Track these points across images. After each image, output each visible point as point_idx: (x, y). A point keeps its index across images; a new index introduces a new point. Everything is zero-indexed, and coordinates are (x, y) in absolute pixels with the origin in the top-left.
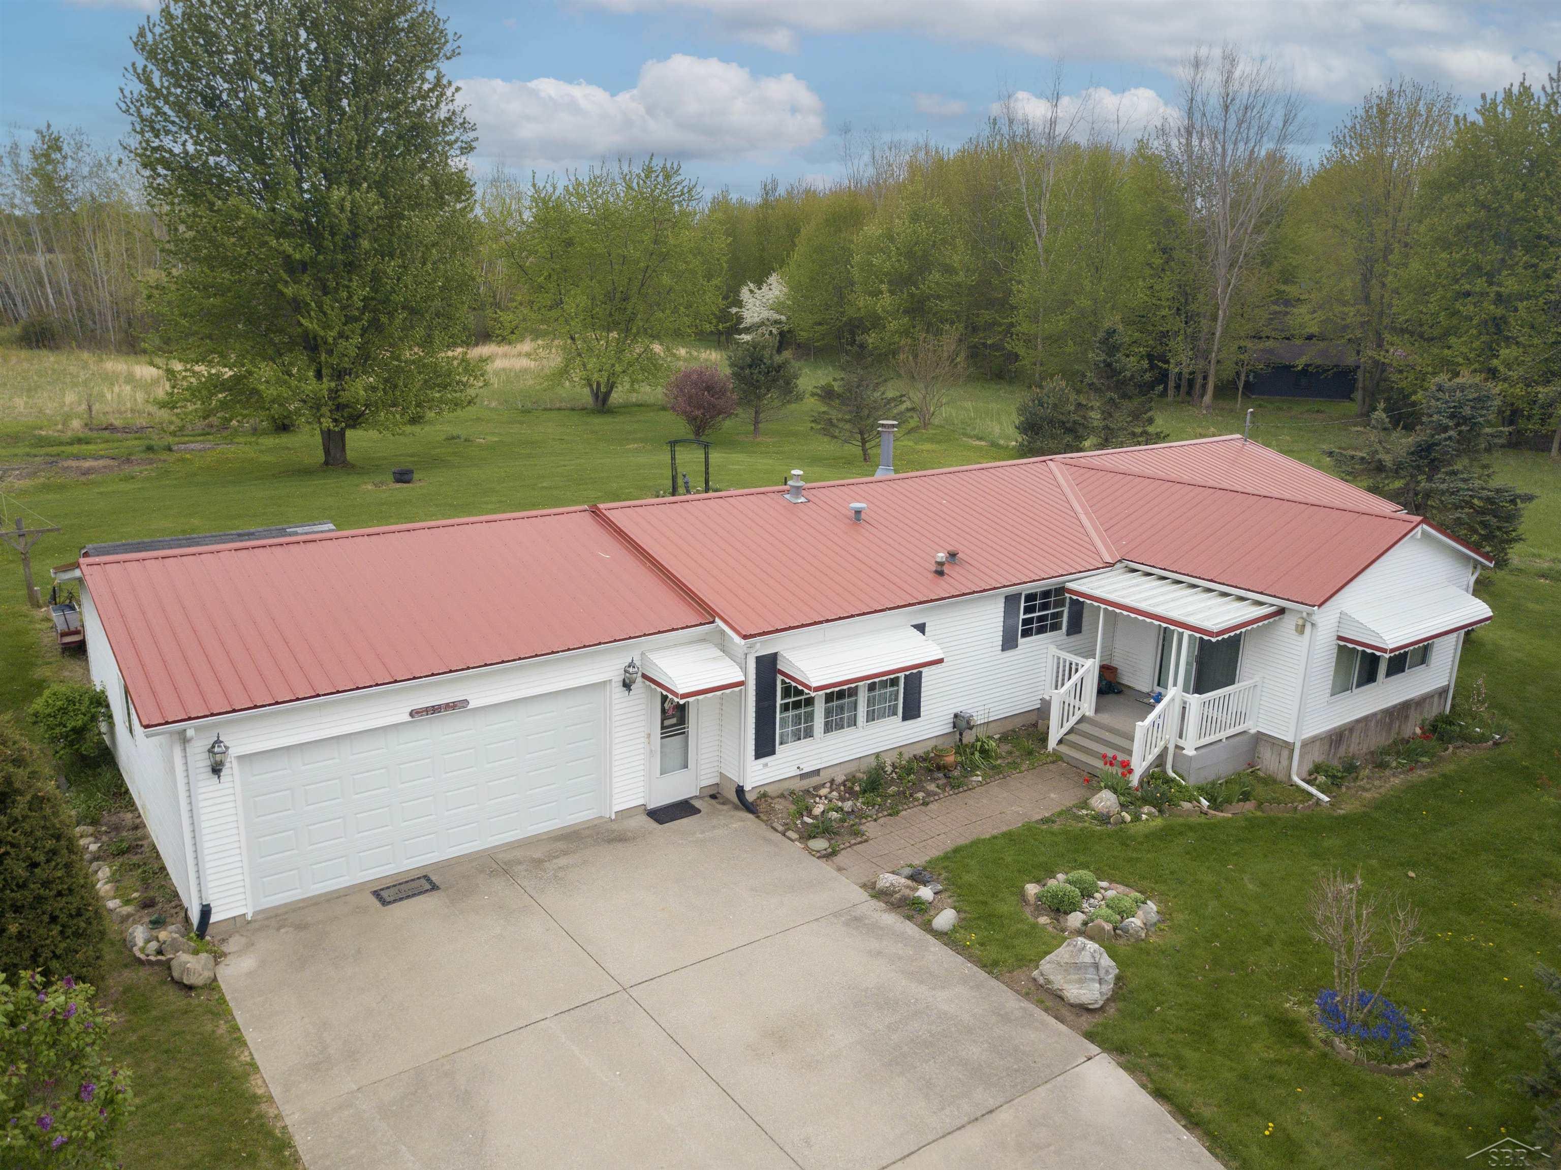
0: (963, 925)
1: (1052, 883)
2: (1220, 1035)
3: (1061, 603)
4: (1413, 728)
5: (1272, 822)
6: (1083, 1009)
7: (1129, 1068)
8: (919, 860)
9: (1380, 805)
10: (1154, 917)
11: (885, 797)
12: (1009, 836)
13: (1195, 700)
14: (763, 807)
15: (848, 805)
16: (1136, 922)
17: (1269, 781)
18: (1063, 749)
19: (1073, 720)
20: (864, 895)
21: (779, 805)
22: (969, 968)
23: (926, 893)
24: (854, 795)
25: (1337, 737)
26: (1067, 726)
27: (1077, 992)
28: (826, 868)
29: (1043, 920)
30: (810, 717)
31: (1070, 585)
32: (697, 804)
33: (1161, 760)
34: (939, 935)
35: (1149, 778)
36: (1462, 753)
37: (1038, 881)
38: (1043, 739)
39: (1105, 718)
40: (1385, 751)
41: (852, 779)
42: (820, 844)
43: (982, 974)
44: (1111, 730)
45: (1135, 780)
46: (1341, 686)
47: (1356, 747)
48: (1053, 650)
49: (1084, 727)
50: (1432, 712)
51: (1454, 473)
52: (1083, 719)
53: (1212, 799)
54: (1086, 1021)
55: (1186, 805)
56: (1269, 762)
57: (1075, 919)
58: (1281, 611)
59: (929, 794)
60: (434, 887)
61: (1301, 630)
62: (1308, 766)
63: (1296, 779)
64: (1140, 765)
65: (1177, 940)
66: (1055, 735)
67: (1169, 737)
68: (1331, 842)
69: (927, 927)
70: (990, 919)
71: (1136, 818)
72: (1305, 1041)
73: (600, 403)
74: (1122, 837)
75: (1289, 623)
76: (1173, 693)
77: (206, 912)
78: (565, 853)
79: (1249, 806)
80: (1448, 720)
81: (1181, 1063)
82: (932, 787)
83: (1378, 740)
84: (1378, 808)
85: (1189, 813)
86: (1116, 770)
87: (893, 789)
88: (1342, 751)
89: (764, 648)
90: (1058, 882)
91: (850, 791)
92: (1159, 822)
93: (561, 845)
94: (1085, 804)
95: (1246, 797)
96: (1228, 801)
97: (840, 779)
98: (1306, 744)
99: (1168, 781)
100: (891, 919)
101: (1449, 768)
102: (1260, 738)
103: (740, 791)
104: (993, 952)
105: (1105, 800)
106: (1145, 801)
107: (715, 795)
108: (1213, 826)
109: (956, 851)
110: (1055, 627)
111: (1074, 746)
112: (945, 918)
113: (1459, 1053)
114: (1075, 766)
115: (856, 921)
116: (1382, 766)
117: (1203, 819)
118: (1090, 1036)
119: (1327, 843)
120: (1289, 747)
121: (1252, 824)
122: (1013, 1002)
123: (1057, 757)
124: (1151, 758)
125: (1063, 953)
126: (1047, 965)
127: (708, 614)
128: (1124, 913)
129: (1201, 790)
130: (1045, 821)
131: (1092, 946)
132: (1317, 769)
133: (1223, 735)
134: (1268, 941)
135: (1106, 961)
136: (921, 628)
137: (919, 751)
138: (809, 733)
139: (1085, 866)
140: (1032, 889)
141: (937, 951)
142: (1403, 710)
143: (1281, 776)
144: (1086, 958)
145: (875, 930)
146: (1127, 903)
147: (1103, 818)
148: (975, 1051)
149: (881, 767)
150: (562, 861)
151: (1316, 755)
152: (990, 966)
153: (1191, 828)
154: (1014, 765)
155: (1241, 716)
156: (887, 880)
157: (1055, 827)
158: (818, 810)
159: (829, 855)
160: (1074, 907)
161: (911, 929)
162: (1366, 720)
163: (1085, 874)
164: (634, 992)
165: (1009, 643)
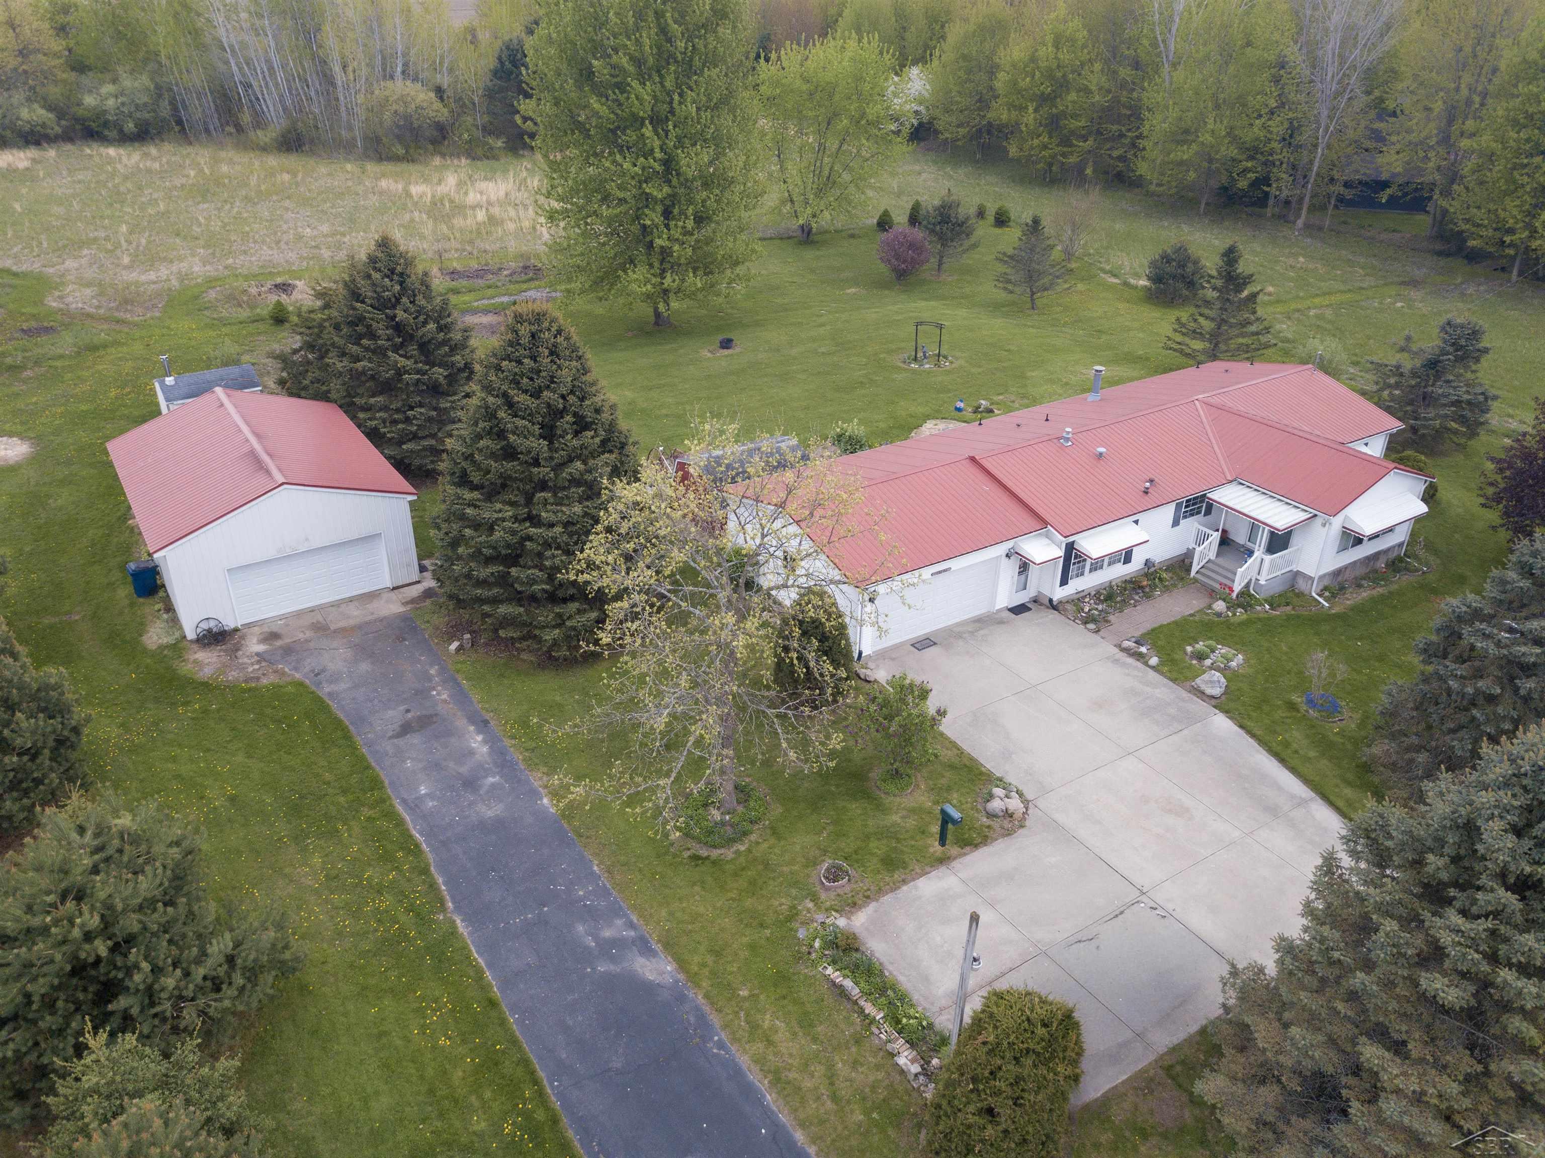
0: (1162, 663)
1: (1197, 646)
2: (1266, 708)
3: (1202, 501)
4: (1381, 564)
5: (1298, 617)
6: (1213, 697)
7: (1230, 718)
8: (1138, 634)
9: (1352, 609)
10: (1241, 662)
11: (1116, 603)
12: (1176, 623)
13: (1268, 558)
14: (1061, 608)
15: (1100, 607)
16: (1233, 664)
17: (1300, 595)
18: (1199, 576)
19: (1205, 561)
20: (1116, 650)
21: (1069, 607)
22: (1166, 681)
23: (1143, 649)
24: (1102, 602)
25: (1338, 573)
26: (1202, 564)
27: (1209, 691)
28: (1096, 637)
29: (1194, 662)
30: (1084, 567)
31: (1209, 495)
32: (1029, 605)
33: (1247, 586)
34: (1152, 667)
35: (1241, 594)
36: (1405, 578)
37: (1190, 645)
38: (1188, 570)
39: (1221, 561)
40: (1363, 578)
41: (1098, 593)
42: (1091, 626)
43: (1171, 683)
44: (1223, 568)
45: (1234, 595)
46: (1343, 548)
47: (1348, 575)
48: (1196, 525)
49: (1210, 565)
50: (1392, 555)
51: (1448, 382)
52: (1209, 561)
53: (1271, 605)
54: (1214, 702)
55: (1258, 608)
56: (1302, 585)
57: (1208, 662)
58: (1315, 516)
59: (1136, 601)
60: (935, 644)
61: (1324, 525)
62: (1321, 587)
63: (1314, 594)
64: (1237, 587)
65: (1251, 671)
66: (1195, 568)
67: (1253, 575)
68: (1325, 627)
69: (1146, 664)
70: (1173, 662)
71: (1234, 615)
72: (1298, 711)
73: (805, 235)
74: (1228, 624)
75: (1318, 521)
76: (1258, 554)
77: (860, 653)
78: (981, 629)
79: (1289, 608)
80: (1400, 559)
81: (1250, 718)
82: (1137, 597)
83: (1360, 571)
84: (1352, 610)
85: (1259, 612)
86: (1227, 591)
87: (1119, 599)
88: (1340, 578)
89: (1071, 539)
90: (1200, 646)
91: (1098, 599)
92: (1245, 616)
93: (978, 625)
94: (1210, 607)
95: (1288, 604)
96: (1279, 606)
97: (1093, 593)
98: (1321, 578)
99: (1250, 595)
100: (1130, 660)
101: (1393, 587)
102: (1298, 573)
103: (1051, 600)
104: (1175, 675)
105: (1220, 606)
106: (1239, 606)
107: (1035, 601)
108: (1269, 619)
109: (1153, 630)
110: (1199, 513)
111: (1204, 575)
112: (1154, 661)
113: (1357, 716)
114: (1204, 585)
115: (1116, 661)
116: (1359, 586)
117: (1266, 615)
118: (1215, 707)
119: (1323, 628)
120: (1312, 579)
121: (1289, 618)
122: (1185, 694)
123: (1196, 580)
124: (1243, 584)
125: (1206, 676)
126: (1198, 681)
127: (1044, 523)
128: (1229, 660)
129: (1266, 601)
130: (1191, 615)
131: (1218, 674)
132: (1326, 588)
133: (1279, 573)
134: (1289, 672)
135: (1223, 680)
136: (1136, 522)
137: (1128, 578)
138: (1082, 574)
139: (1210, 638)
140: (1189, 649)
141: (1152, 674)
142: (1376, 556)
143: (1306, 592)
144: (1215, 678)
145: (1124, 665)
146: (1230, 656)
147: (1219, 615)
148: (1172, 711)
149: (1111, 587)
150: (982, 632)
151: (1326, 582)
152: (1174, 680)
153: (1259, 619)
154: (1175, 586)
155: (1290, 563)
156: (1126, 644)
157: (1197, 618)
158: (1086, 609)
159: (1097, 631)
160: (1208, 657)
161: (1139, 664)
162: (1355, 562)
163: (1211, 642)
164: (1039, 687)
165: (1176, 523)
